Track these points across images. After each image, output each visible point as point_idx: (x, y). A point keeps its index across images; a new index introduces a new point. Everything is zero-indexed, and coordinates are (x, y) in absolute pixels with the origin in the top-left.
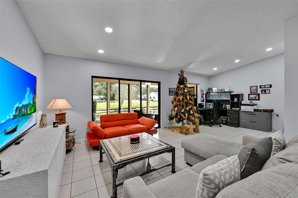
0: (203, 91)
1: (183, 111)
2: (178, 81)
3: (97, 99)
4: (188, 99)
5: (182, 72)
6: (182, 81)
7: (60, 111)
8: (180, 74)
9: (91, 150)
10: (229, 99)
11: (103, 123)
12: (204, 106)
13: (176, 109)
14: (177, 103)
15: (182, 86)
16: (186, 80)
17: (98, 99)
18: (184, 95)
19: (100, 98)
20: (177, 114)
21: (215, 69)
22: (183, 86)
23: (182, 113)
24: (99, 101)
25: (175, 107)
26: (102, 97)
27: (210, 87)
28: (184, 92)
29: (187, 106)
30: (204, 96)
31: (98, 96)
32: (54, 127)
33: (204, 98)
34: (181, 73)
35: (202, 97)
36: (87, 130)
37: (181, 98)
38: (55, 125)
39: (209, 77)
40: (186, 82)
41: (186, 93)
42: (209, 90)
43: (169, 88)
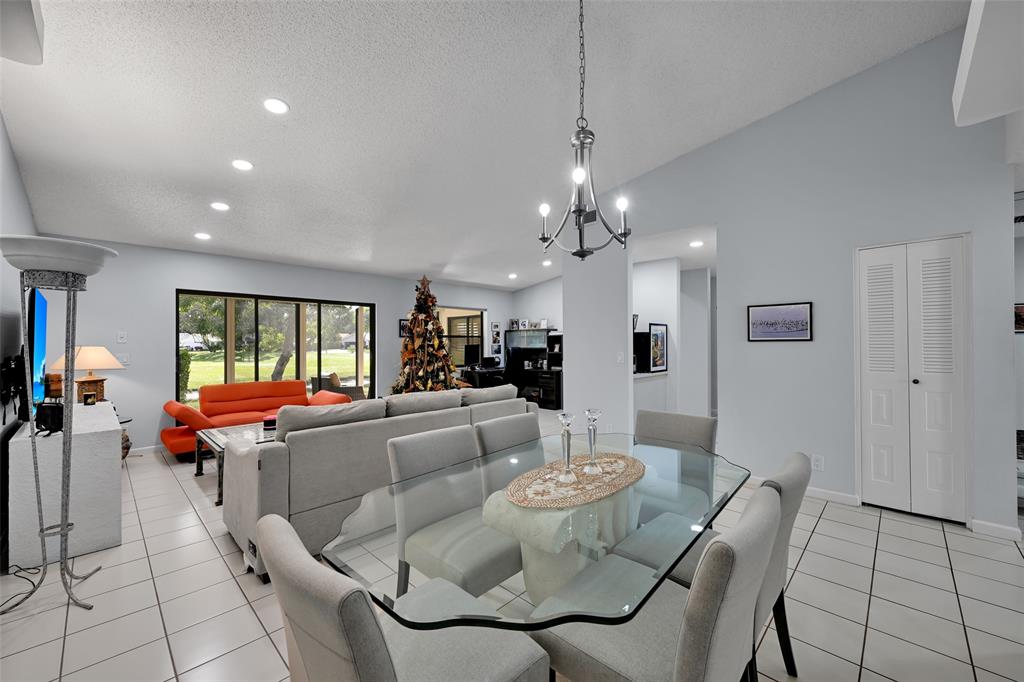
0: (497, 326)
1: (421, 373)
2: (415, 303)
3: (193, 346)
4: (436, 347)
5: (425, 282)
6: (425, 304)
7: (90, 374)
8: (420, 286)
9: (175, 464)
10: (545, 346)
11: (208, 404)
12: (499, 363)
13: (407, 370)
14: (411, 357)
15: (422, 316)
16: (432, 302)
17: (197, 348)
18: (424, 336)
19: (206, 342)
20: (408, 380)
21: (513, 276)
22: (424, 316)
23: (420, 378)
24: (199, 353)
25: (405, 365)
26: (214, 340)
27: (515, 318)
28: (427, 330)
29: (430, 363)
30: (501, 338)
31: (199, 338)
32: (86, 404)
33: (502, 343)
34: (423, 284)
35: (494, 342)
36: (162, 420)
37: (418, 342)
38: (89, 401)
39: (515, 294)
40: (434, 305)
41: (431, 333)
42: (513, 324)
43: (401, 320)
